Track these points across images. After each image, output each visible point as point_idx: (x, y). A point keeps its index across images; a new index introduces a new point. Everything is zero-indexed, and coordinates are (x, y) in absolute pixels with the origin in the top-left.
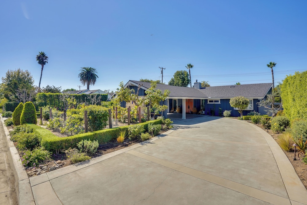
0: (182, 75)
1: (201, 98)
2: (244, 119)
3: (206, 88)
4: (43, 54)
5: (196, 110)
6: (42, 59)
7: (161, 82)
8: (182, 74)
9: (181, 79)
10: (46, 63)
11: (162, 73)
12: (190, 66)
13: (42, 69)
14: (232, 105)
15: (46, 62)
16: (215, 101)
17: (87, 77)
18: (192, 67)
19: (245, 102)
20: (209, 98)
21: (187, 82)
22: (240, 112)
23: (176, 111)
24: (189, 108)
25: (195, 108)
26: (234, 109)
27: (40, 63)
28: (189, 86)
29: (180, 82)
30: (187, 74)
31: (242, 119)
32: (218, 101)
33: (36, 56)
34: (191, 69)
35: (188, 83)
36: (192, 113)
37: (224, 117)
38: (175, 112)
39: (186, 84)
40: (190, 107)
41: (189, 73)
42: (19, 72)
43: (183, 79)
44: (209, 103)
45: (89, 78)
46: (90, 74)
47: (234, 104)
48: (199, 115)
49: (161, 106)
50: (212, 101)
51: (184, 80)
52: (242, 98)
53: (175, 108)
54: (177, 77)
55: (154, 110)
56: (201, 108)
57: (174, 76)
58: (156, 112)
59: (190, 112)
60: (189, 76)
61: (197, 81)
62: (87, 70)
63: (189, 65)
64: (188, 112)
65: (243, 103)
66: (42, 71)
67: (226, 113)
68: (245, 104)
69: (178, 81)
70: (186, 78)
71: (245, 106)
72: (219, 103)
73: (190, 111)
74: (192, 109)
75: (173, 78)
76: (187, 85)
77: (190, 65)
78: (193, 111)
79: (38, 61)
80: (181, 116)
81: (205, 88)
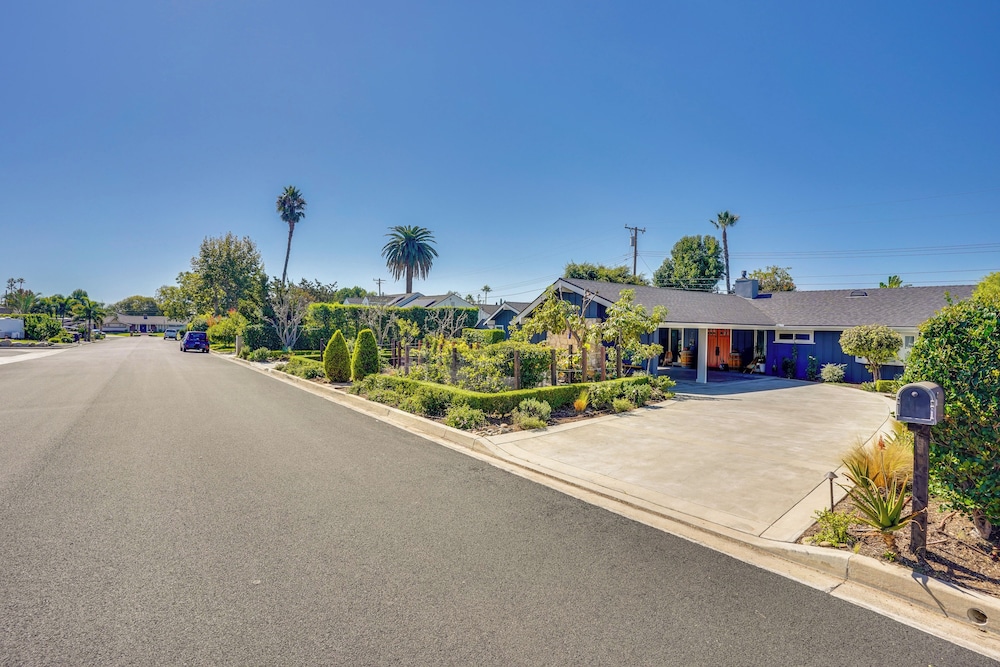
0: (697, 252)
1: (756, 328)
2: (878, 389)
3: (774, 295)
4: (294, 195)
5: (738, 359)
6: (291, 209)
7: (631, 273)
8: (699, 245)
9: (695, 262)
10: (301, 218)
11: (634, 243)
12: (728, 219)
13: (291, 233)
14: (845, 350)
15: (299, 214)
16: (799, 337)
17: (408, 256)
18: (732, 220)
19: (885, 342)
20: (780, 326)
21: (714, 272)
22: (870, 371)
23: (679, 361)
24: (717, 353)
25: (737, 354)
26: (857, 360)
27: (285, 217)
28: (721, 286)
29: (693, 272)
30: (717, 247)
31: (874, 390)
32: (806, 337)
33: (278, 199)
34: (729, 229)
35: (718, 276)
36: (726, 368)
37: (823, 381)
38: (674, 363)
39: (713, 278)
40: (721, 350)
41: (722, 245)
42: (229, 243)
43: (703, 263)
44: (778, 340)
45: (411, 257)
46: (416, 247)
47: (852, 346)
48: (746, 376)
49: (647, 346)
50: (789, 336)
51: (707, 264)
52: (876, 330)
53: (676, 354)
54: (683, 258)
55: (630, 356)
56: (756, 355)
57: (672, 252)
58: (635, 361)
59: (721, 367)
60: (723, 254)
61: (744, 276)
62: (405, 234)
63: (723, 216)
64: (713, 363)
65: (880, 344)
66: (290, 239)
67: (828, 370)
68: (888, 347)
69: (683, 270)
70: (710, 260)
71: (886, 352)
72: (811, 341)
73: (720, 362)
74: (727, 356)
75: (671, 258)
76: (715, 282)
77: (727, 215)
78: (728, 361)
79: (281, 213)
80: (694, 376)
81: (770, 296)
